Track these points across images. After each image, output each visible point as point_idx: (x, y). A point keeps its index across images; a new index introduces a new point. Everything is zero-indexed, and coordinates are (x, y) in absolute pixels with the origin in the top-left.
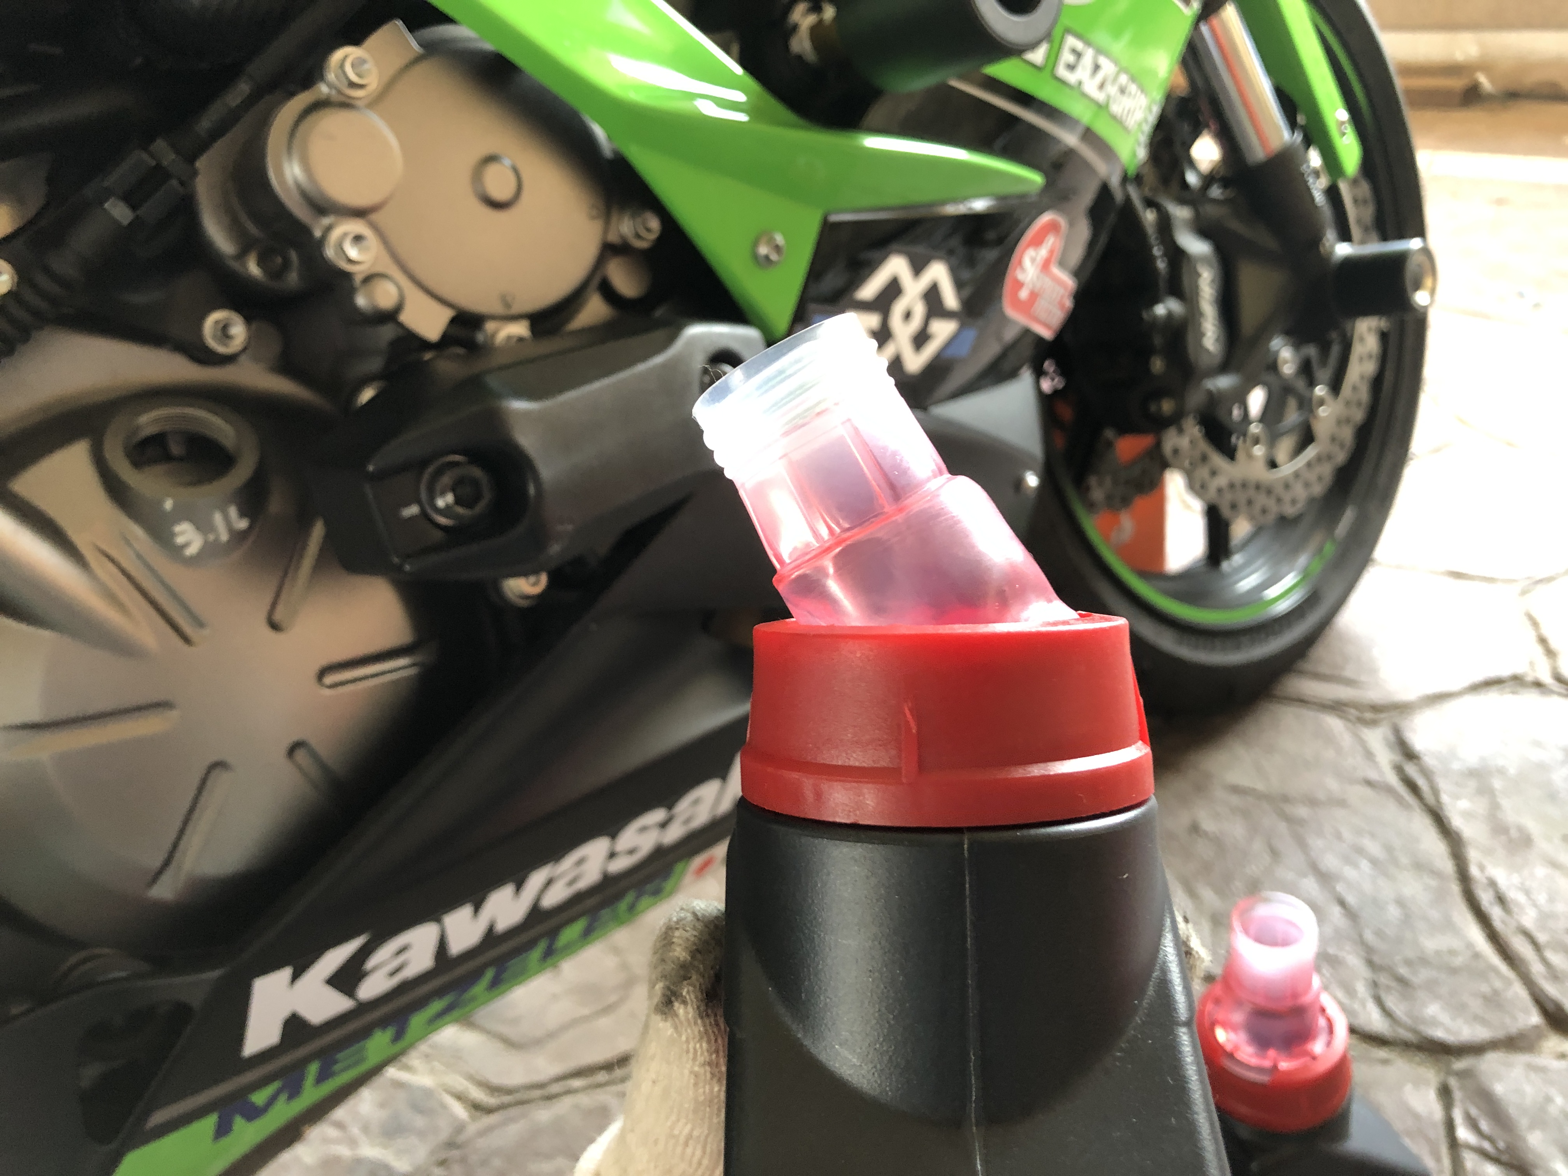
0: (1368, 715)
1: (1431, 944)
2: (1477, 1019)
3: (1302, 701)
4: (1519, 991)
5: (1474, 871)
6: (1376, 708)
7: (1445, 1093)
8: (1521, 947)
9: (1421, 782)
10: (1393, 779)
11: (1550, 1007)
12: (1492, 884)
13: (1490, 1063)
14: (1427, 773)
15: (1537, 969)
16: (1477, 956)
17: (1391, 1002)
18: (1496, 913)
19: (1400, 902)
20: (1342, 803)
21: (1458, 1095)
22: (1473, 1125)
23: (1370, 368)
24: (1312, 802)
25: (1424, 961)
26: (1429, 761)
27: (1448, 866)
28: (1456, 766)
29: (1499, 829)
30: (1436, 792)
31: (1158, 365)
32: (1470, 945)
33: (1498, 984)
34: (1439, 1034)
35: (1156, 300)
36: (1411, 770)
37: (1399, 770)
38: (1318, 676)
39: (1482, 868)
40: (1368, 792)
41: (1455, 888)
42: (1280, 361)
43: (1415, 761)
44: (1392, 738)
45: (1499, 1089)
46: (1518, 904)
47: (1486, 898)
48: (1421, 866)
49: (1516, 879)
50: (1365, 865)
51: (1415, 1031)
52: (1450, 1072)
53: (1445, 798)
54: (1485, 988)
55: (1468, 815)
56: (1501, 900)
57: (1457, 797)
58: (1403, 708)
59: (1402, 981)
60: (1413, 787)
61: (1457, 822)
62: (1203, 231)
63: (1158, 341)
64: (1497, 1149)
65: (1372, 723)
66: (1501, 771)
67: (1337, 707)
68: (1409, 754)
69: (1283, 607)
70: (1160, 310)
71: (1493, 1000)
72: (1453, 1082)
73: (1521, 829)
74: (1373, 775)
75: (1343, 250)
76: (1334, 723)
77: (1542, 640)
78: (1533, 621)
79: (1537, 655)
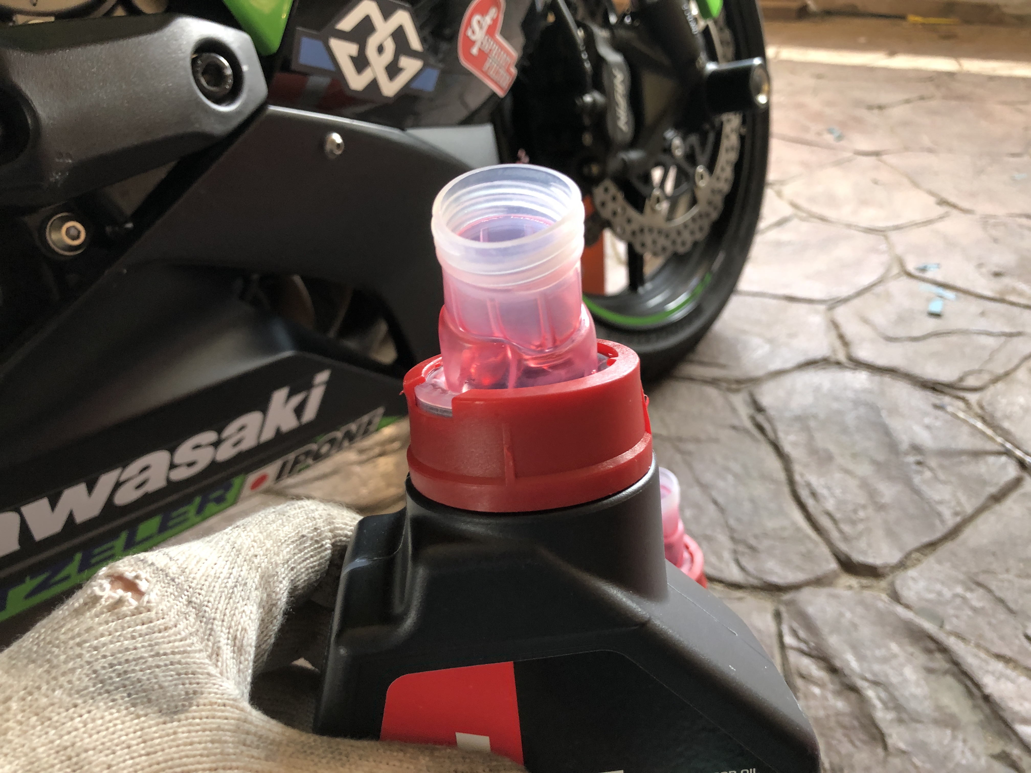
0: (734, 386)
1: (771, 524)
2: (799, 568)
3: (691, 379)
4: (824, 550)
5: (797, 478)
6: (739, 382)
7: (778, 616)
8: (825, 522)
9: (766, 426)
10: (749, 425)
11: (843, 558)
12: (809, 485)
13: (805, 595)
14: (769, 420)
15: (835, 535)
16: (798, 529)
17: (744, 562)
18: (810, 503)
19: (752, 500)
20: (716, 441)
21: (785, 615)
22: (795, 634)
23: (733, 156)
24: (697, 440)
25: (766, 535)
26: (772, 412)
27: (781, 476)
28: (787, 414)
29: (813, 451)
30: (775, 431)
31: (587, 139)
32: (794, 523)
33: (810, 546)
34: (774, 579)
35: (584, 92)
36: (760, 418)
37: (753, 419)
38: (702, 363)
39: (802, 475)
40: (733, 433)
41: (786, 490)
42: (673, 147)
43: (762, 413)
44: (748, 399)
45: (811, 610)
46: (824, 497)
47: (804, 494)
48: (765, 477)
49: (822, 481)
50: (730, 478)
51: (761, 579)
52: (780, 602)
53: (781, 435)
54: (803, 549)
55: (795, 444)
56: (814, 494)
57: (787, 433)
58: (755, 381)
59: (753, 549)
60: (761, 428)
61: (787, 448)
62: (617, 46)
63: (587, 121)
64: (809, 648)
65: (737, 391)
66: (815, 417)
67: (714, 382)
68: (759, 409)
69: (678, 315)
70: (588, 99)
71: (808, 556)
72: (783, 609)
73: (827, 451)
74: (736, 422)
75: (711, 67)
76: (712, 392)
77: (841, 336)
78: (835, 325)
79: (838, 344)
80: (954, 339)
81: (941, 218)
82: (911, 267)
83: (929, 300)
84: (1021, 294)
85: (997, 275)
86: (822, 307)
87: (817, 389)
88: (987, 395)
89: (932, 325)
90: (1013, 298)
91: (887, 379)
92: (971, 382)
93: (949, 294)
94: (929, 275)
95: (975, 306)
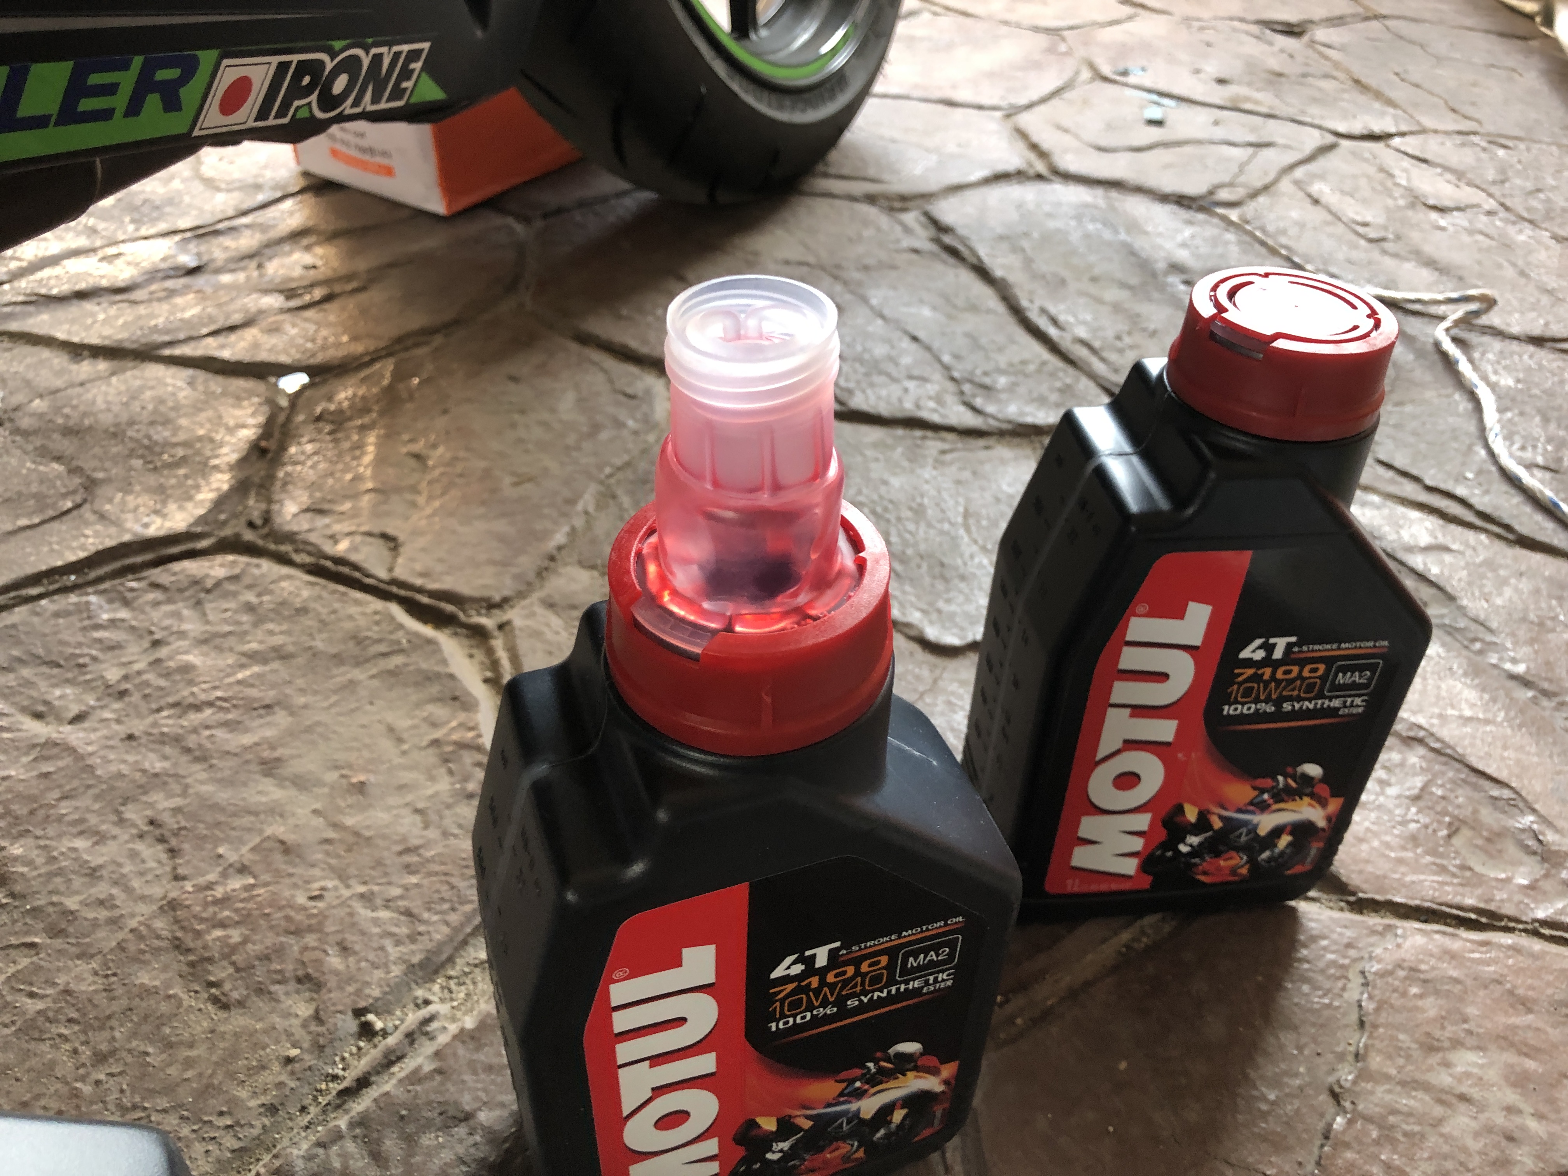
0: (897, 205)
5: (1025, 304)
6: (904, 198)
8: (1081, 352)
9: (960, 247)
10: (933, 247)
12: (1043, 311)
14: (962, 240)
15: (1099, 365)
16: (1045, 363)
17: (977, 402)
18: (1052, 331)
19: (968, 335)
20: (893, 267)
24: (864, 268)
25: (1000, 371)
26: (961, 231)
27: (1000, 305)
28: (987, 233)
29: (1036, 275)
30: (975, 253)
32: (1037, 356)
33: (1068, 381)
34: (1028, 422)
36: (947, 239)
37: (937, 241)
38: (840, 176)
39: (1030, 301)
40: (915, 257)
41: (1013, 318)
43: (949, 232)
44: (923, 219)
46: (1068, 323)
47: (1043, 323)
48: (976, 308)
49: (1061, 306)
50: (926, 309)
51: (1008, 423)
53: (986, 257)
54: (1058, 385)
55: (1008, 268)
56: (1055, 321)
57: (994, 255)
58: (927, 197)
59: (986, 389)
60: (953, 252)
61: (998, 271)
65: (904, 210)
66: (1026, 235)
67: (867, 199)
68: (943, 228)
71: (1069, 394)
73: (1055, 275)
74: (914, 245)
76: (868, 210)
77: (1034, 147)
78: (1022, 134)
79: (1032, 156)
80: (1187, 149)
81: (1130, 18)
82: (1106, 70)
83: (1142, 107)
84: (1256, 102)
85: (1221, 81)
86: (998, 114)
87: (1020, 206)
88: (1250, 209)
89: (1154, 134)
90: (1248, 106)
91: (1114, 194)
92: (1224, 195)
93: (1166, 101)
94: (1131, 79)
95: (1203, 116)
